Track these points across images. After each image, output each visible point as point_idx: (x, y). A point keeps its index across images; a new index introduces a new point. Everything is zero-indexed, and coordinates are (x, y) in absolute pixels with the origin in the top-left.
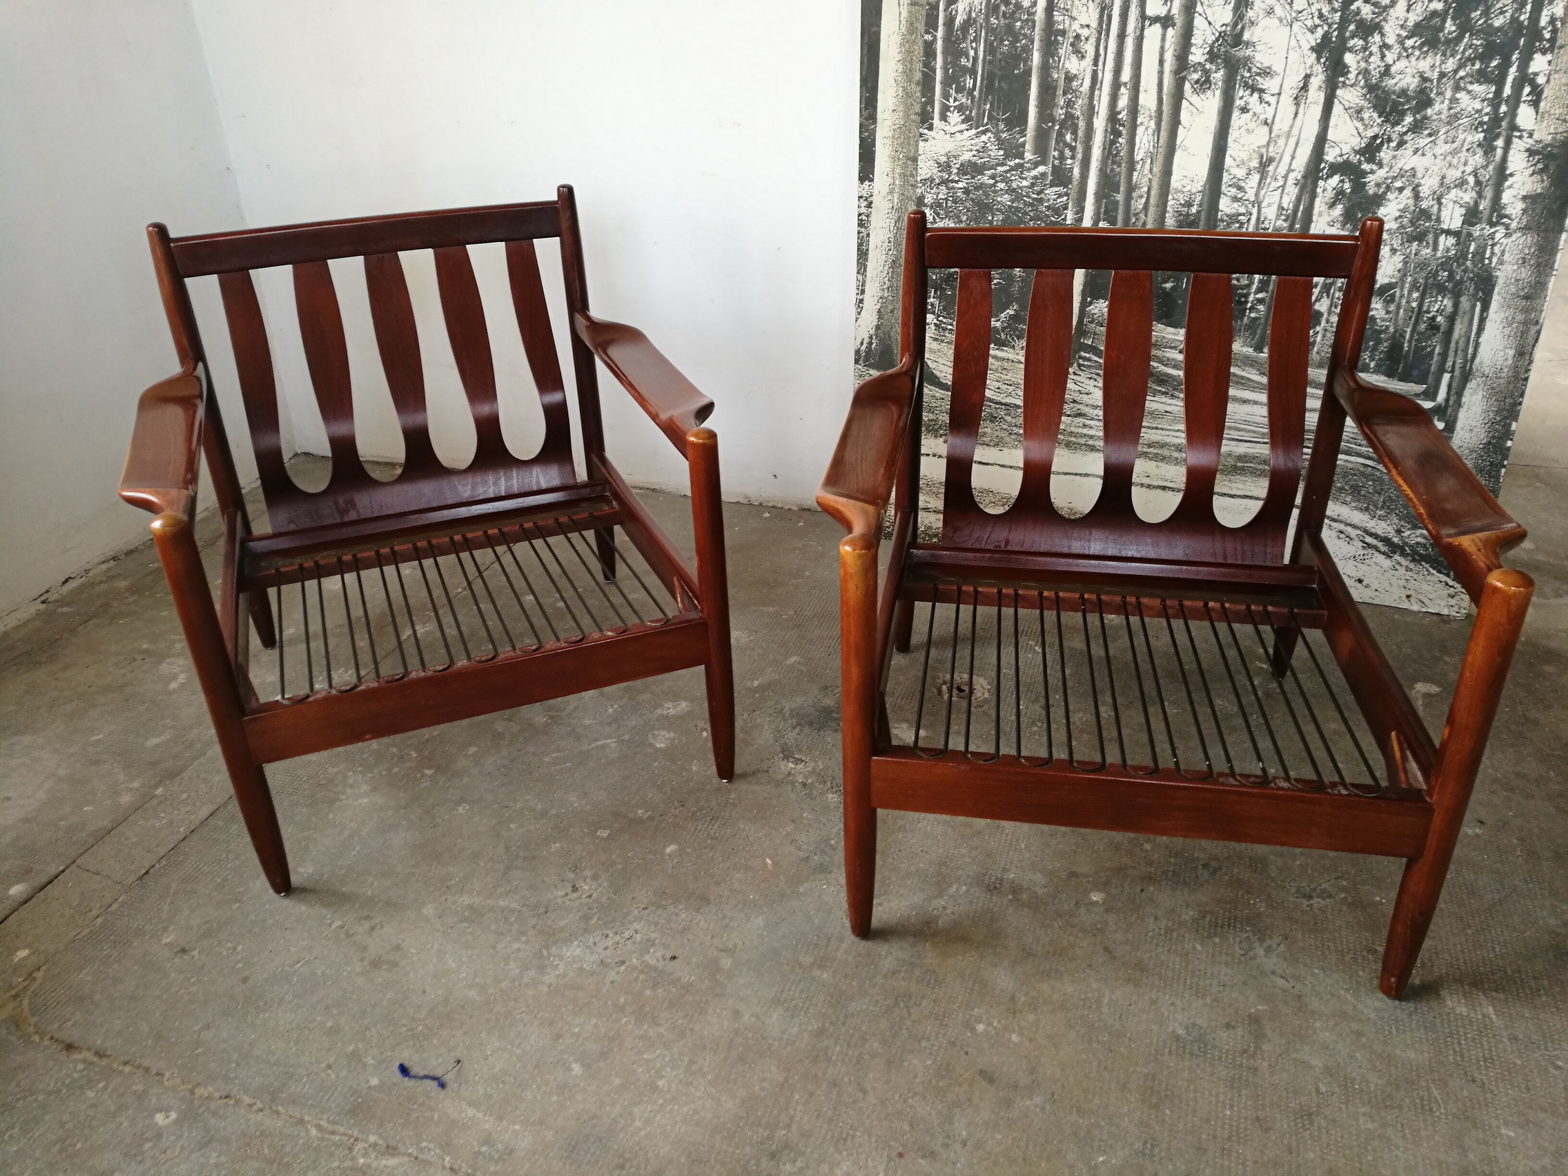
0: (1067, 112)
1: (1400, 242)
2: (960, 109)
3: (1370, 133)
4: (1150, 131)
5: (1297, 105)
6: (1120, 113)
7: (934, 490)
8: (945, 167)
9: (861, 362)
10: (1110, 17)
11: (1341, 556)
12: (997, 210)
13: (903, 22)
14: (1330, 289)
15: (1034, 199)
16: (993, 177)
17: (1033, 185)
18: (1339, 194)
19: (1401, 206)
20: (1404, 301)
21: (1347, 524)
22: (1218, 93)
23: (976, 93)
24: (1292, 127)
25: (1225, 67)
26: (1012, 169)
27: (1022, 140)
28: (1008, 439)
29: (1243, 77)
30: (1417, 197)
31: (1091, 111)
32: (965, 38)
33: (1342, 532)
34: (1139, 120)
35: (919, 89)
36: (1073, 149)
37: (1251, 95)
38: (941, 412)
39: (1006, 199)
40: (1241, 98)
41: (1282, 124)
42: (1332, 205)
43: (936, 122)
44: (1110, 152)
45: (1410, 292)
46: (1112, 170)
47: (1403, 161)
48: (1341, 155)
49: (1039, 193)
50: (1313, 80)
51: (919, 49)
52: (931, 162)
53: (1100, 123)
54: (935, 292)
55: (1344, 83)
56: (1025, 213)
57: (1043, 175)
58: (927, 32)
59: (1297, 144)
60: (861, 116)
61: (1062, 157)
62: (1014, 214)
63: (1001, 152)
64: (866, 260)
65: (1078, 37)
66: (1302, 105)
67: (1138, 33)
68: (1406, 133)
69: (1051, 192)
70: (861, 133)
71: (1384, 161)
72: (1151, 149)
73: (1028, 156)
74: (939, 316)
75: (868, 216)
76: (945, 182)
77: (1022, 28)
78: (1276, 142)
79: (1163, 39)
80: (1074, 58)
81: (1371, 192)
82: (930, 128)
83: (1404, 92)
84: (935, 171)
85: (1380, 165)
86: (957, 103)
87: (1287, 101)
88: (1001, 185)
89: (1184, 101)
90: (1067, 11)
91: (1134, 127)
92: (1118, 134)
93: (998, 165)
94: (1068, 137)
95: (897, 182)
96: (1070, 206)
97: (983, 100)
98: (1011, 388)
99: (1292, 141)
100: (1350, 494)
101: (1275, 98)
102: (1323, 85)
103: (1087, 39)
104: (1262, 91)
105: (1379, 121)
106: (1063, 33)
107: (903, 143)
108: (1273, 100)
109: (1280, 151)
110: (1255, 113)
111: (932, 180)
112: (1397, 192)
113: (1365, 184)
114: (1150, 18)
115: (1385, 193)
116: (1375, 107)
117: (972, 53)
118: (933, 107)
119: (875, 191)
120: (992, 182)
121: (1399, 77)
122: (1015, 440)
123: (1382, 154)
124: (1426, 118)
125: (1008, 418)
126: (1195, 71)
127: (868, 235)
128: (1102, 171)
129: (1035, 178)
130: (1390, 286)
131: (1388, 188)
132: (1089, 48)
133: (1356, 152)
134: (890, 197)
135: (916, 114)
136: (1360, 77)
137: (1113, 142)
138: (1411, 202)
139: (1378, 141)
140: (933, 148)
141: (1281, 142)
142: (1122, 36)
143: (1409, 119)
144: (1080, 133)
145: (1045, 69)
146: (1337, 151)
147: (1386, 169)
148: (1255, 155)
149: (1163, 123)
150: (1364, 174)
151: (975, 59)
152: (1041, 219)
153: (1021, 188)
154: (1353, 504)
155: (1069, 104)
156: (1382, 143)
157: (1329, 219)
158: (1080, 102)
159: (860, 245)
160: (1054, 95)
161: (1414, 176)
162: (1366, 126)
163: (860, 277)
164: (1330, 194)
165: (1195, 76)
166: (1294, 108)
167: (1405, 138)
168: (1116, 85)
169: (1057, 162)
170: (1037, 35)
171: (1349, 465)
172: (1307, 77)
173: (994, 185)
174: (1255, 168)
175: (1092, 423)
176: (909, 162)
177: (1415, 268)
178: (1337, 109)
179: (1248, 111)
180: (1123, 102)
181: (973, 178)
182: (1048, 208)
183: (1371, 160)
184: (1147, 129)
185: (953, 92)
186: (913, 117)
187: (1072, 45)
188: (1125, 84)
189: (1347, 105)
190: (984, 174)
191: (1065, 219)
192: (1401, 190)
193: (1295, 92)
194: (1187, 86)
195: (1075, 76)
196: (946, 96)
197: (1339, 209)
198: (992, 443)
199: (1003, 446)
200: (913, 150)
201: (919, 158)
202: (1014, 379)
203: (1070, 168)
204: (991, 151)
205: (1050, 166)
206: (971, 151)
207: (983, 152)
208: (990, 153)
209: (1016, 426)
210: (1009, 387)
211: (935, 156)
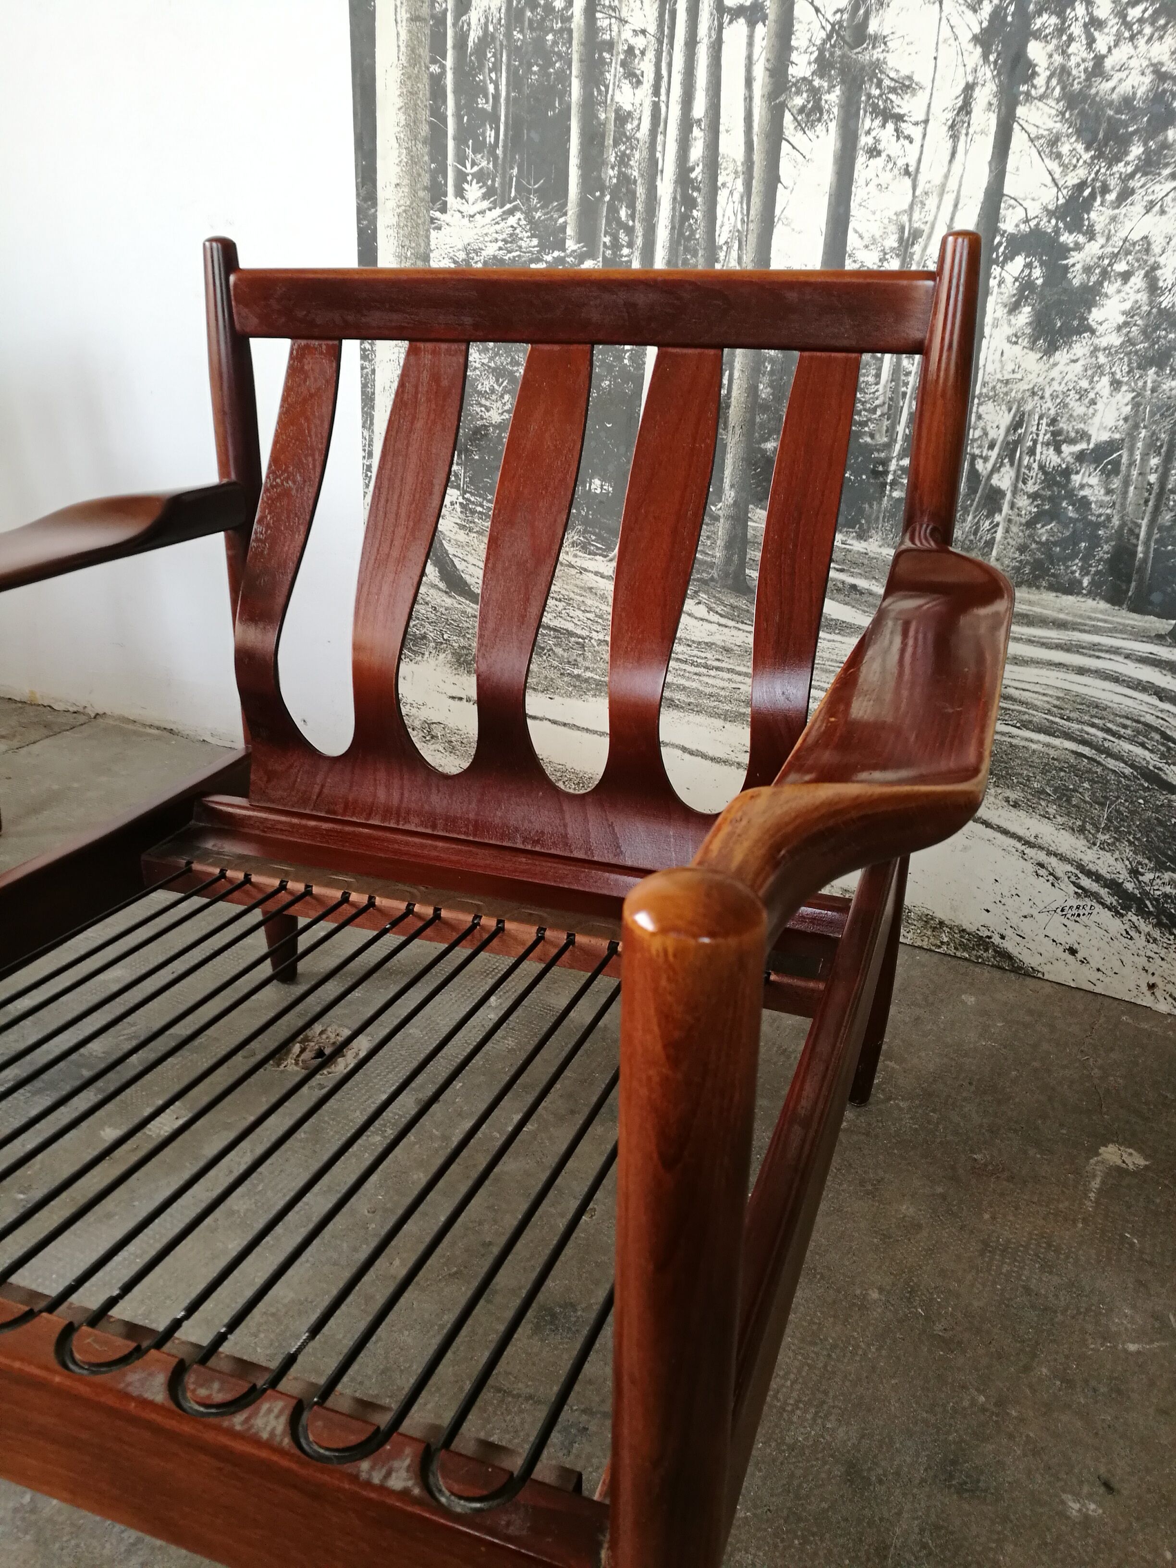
0: (620, 172)
1: (1126, 368)
2: (481, 177)
3: (1072, 180)
4: (737, 196)
5: (955, 138)
6: (692, 169)
10: (673, 13)
11: (1041, 906)
13: (403, 49)
14: (1014, 451)
18: (1026, 287)
19: (1127, 306)
20: (1135, 473)
21: (1049, 853)
22: (833, 126)
23: (499, 152)
24: (947, 177)
25: (843, 82)
27: (561, 220)
29: (869, 96)
30: (1153, 287)
31: (652, 170)
32: (481, 66)
33: (1041, 865)
34: (721, 180)
35: (426, 150)
36: (630, 231)
37: (883, 126)
40: (868, 132)
41: (930, 175)
42: (1014, 308)
43: (451, 199)
44: (681, 234)
45: (1145, 456)
47: (1128, 225)
48: (1027, 221)
50: (977, 93)
51: (424, 88)
53: (666, 188)
54: (461, 457)
55: (1028, 94)
58: (434, 61)
59: (956, 206)
60: (358, 195)
61: (616, 246)
63: (535, 242)
64: (373, 408)
65: (630, 50)
66: (963, 138)
67: (714, 37)
68: (1132, 176)
70: (359, 221)
71: (1098, 228)
72: (739, 227)
73: (571, 245)
74: (465, 492)
77: (555, 43)
78: (923, 204)
79: (750, 44)
80: (626, 85)
81: (1076, 282)
82: (443, 210)
83: (1127, 102)
85: (1091, 235)
86: (476, 169)
87: (938, 131)
89: (784, 144)
90: (614, 9)
91: (713, 189)
92: (691, 204)
94: (623, 213)
97: (509, 162)
98: (561, 605)
99: (949, 200)
100: (1054, 802)
101: (920, 128)
102: (995, 101)
103: (643, 53)
104: (899, 118)
105: (1086, 156)
106: (610, 46)
107: (410, 234)
108: (916, 132)
109: (930, 218)
110: (889, 156)
112: (1119, 282)
113: (1066, 268)
114: (730, 10)
115: (1100, 283)
116: (1079, 133)
117: (491, 88)
118: (445, 177)
121: (1117, 76)
122: (569, 684)
123: (1093, 215)
124: (1165, 145)
125: (559, 651)
126: (799, 92)
127: (373, 371)
130: (1111, 446)
131: (1105, 274)
132: (646, 66)
133: (1050, 214)
135: (425, 188)
136: (1054, 82)
137: (685, 217)
138: (1143, 297)
139: (1086, 193)
140: (448, 240)
141: (931, 202)
142: (692, 43)
143: (1136, 150)
144: (639, 206)
145: (589, 105)
146: (1020, 213)
147: (1101, 240)
148: (893, 228)
149: (754, 183)
150: (1065, 251)
151: (496, 97)
154: (1060, 820)
155: (623, 160)
156: (1093, 196)
157: (1010, 331)
158: (637, 155)
159: (364, 386)
160: (602, 145)
161: (1147, 251)
162: (1065, 166)
163: (366, 434)
164: (1010, 288)
165: (799, 101)
166: (949, 144)
167: (1131, 184)
168: (687, 124)
169: (609, 253)
170: (576, 52)
171: (1052, 753)
172: (969, 89)
174: (892, 249)
177: (1153, 414)
178: (1018, 139)
179: (879, 153)
180: (697, 152)
183: (1076, 226)
184: (731, 193)
185: (469, 151)
186: (421, 194)
187: (624, 64)
188: (699, 121)
189: (1034, 132)
192: (1126, 276)
193: (950, 115)
194: (788, 117)
195: (630, 113)
196: (461, 158)
197: (1025, 315)
198: (540, 688)
199: (554, 693)
200: (423, 244)
201: (432, 255)
202: (563, 592)
203: (627, 262)
204: (521, 239)
205: (600, 259)
206: (496, 240)
207: (511, 242)
208: (521, 243)
209: (569, 663)
210: (557, 603)
211: (451, 250)
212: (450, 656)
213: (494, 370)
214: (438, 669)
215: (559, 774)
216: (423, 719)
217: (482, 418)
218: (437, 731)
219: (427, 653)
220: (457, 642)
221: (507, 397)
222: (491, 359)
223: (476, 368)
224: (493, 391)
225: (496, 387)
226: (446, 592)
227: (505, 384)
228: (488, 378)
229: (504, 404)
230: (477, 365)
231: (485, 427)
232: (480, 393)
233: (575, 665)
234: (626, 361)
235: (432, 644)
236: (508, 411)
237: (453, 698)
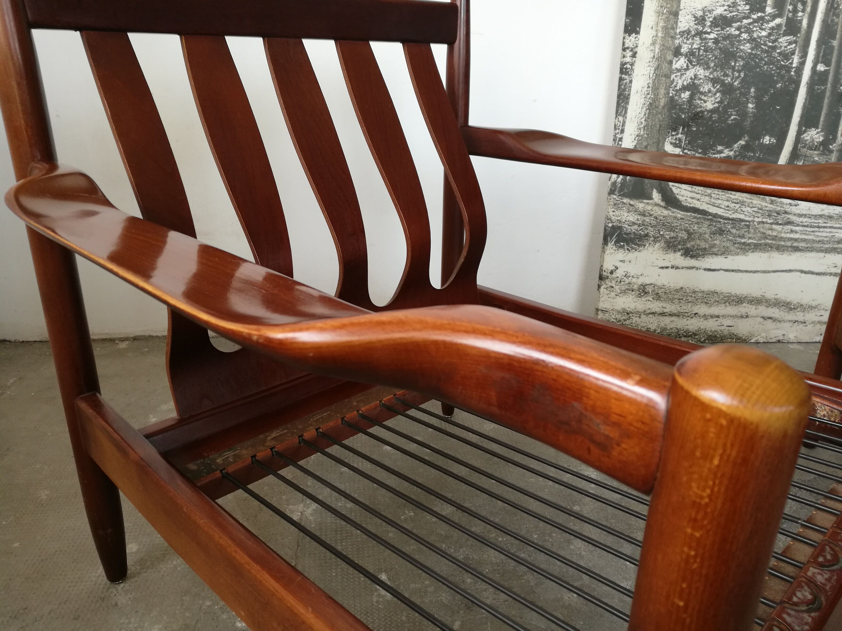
7: (671, 296)
8: (701, 20)
9: (616, 193)
12: (740, 57)
15: (769, 47)
16: (738, 29)
17: (770, 34)
26: (755, 21)
28: (732, 248)
36: (804, 3)
38: (681, 230)
39: (747, 47)
44: (832, 6)
46: (832, 20)
49: (774, 42)
52: (690, 16)
54: (683, 129)
56: (762, 59)
57: (779, 26)
61: (795, 11)
62: (752, 59)
63: (748, 7)
64: (628, 103)
69: (783, 40)
73: (769, 10)
74: (684, 149)
75: (632, 65)
76: (699, 34)
84: (692, 24)
88: (745, 36)
93: (744, 18)
95: (660, 34)
96: (797, 52)
98: (738, 206)
111: (688, 32)
119: (640, 43)
120: (737, 32)
122: (738, 248)
125: (734, 231)
127: (631, 82)
128: (824, 21)
129: (772, 28)
134: (652, 48)
152: (773, 64)
153: (760, 37)
163: (621, 119)
169: (790, 15)
173: (739, 36)
175: (797, 228)
176: (671, 17)
181: (722, 29)
182: (780, 54)
190: (731, 26)
191: (792, 63)
198: (720, 253)
199: (728, 254)
200: (675, 6)
201: (680, 12)
202: (740, 198)
203: (800, 20)
204: (739, 5)
205: (785, 18)
206: (724, 5)
207: (733, 7)
208: (739, 7)
209: (739, 236)
210: (736, 205)
211: (693, 10)
212: (663, 244)
213: (712, 79)
214: (655, 253)
215: (726, 299)
216: (640, 283)
217: (701, 107)
218: (649, 289)
219: (647, 245)
220: (668, 235)
221: (718, 94)
222: (711, 73)
223: (700, 79)
224: (710, 91)
225: (712, 89)
226: (665, 207)
227: (718, 87)
228: (708, 84)
229: (716, 99)
230: (702, 77)
231: (702, 112)
232: (702, 93)
233: (743, 237)
234: (792, 73)
235: (652, 239)
236: (718, 102)
237: (662, 268)
